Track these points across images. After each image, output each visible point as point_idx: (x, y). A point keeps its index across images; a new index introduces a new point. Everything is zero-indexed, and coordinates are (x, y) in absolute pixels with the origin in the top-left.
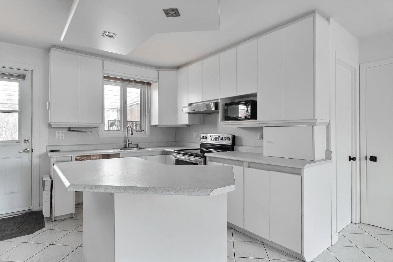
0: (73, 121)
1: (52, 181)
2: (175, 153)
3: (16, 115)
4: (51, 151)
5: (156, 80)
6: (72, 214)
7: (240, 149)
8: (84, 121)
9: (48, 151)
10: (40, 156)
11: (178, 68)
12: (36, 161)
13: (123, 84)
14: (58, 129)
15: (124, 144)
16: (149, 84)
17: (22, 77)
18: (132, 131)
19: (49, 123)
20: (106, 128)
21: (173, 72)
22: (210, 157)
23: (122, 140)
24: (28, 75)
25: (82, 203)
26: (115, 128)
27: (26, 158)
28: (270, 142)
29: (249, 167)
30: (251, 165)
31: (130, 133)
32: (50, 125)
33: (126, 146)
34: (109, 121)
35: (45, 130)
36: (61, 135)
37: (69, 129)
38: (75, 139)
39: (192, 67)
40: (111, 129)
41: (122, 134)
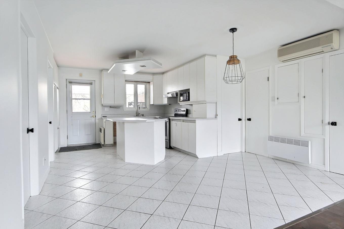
0: (111, 103)
1: (104, 129)
2: (160, 118)
3: (89, 101)
4: (103, 117)
5: (152, 80)
6: (112, 144)
7: (190, 115)
8: (117, 103)
9: (102, 116)
10: (98, 119)
11: (163, 73)
12: (97, 121)
13: (136, 83)
14: (105, 107)
15: (136, 114)
16: (149, 82)
17: (91, 84)
18: (139, 108)
19: (102, 104)
20: (127, 106)
21: (161, 76)
22: (172, 119)
23: (135, 112)
24: (93, 82)
25: (116, 142)
26: (132, 106)
27: (93, 120)
28: (195, 111)
29: (183, 122)
30: (184, 121)
31: (138, 108)
32: (102, 105)
33: (137, 116)
34: (129, 103)
35: (100, 107)
36: (106, 109)
37: (111, 107)
38: (113, 111)
39: (168, 74)
40: (130, 106)
41: (135, 109)
